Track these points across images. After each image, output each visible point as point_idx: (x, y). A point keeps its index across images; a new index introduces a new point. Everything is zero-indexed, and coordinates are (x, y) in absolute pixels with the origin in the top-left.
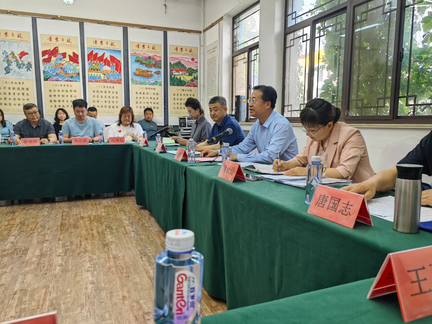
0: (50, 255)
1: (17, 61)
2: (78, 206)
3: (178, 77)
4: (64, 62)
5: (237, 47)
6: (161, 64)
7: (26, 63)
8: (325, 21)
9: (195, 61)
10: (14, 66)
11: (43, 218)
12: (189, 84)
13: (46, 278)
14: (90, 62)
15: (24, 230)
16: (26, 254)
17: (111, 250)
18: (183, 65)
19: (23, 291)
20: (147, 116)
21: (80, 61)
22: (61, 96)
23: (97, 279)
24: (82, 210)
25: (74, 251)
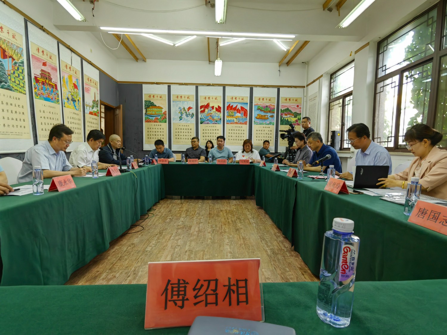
0: (204, 232)
1: (186, 112)
2: (218, 203)
3: (286, 119)
4: (213, 112)
5: (334, 96)
6: (274, 110)
7: (191, 113)
8: (412, 70)
9: (299, 107)
10: (184, 116)
11: (198, 208)
12: (294, 123)
13: (202, 245)
14: (228, 111)
15: (189, 214)
16: (190, 229)
17: (241, 233)
18: (290, 111)
19: (190, 251)
20: (265, 146)
21: (222, 111)
22: (209, 133)
23: (233, 251)
24: (221, 206)
25: (218, 231)
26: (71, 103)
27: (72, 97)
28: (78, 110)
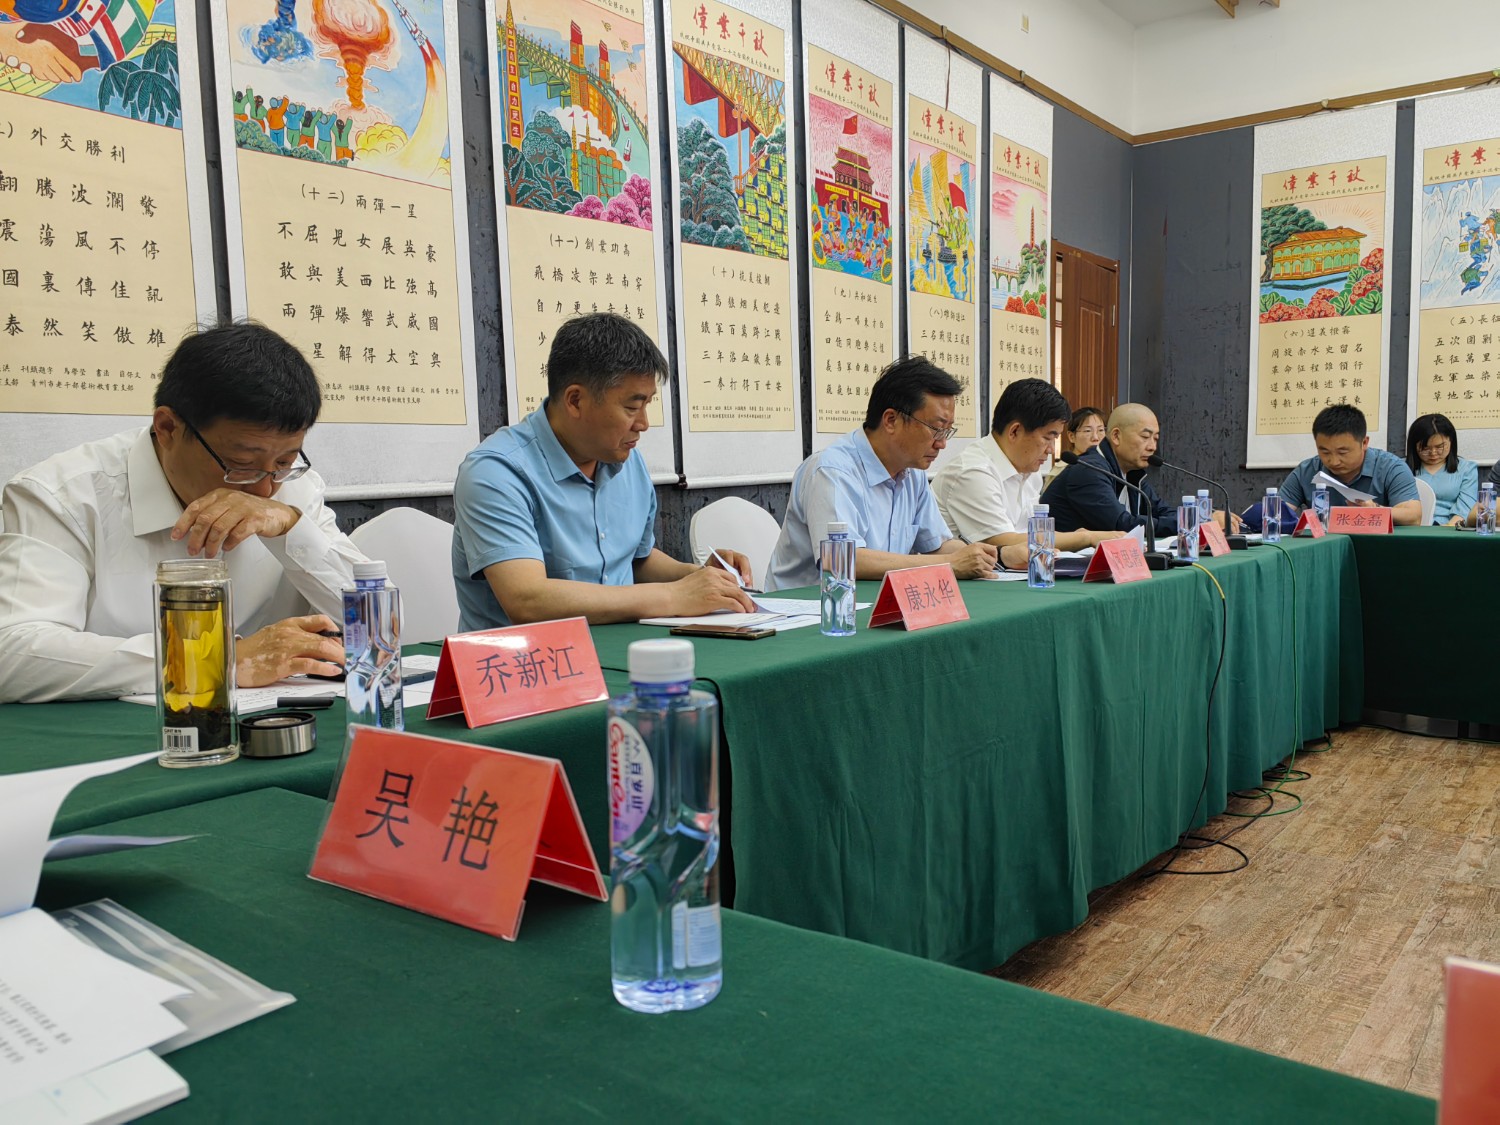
10: (1494, 262)
26: (938, 271)
27: (942, 244)
28: (961, 296)
